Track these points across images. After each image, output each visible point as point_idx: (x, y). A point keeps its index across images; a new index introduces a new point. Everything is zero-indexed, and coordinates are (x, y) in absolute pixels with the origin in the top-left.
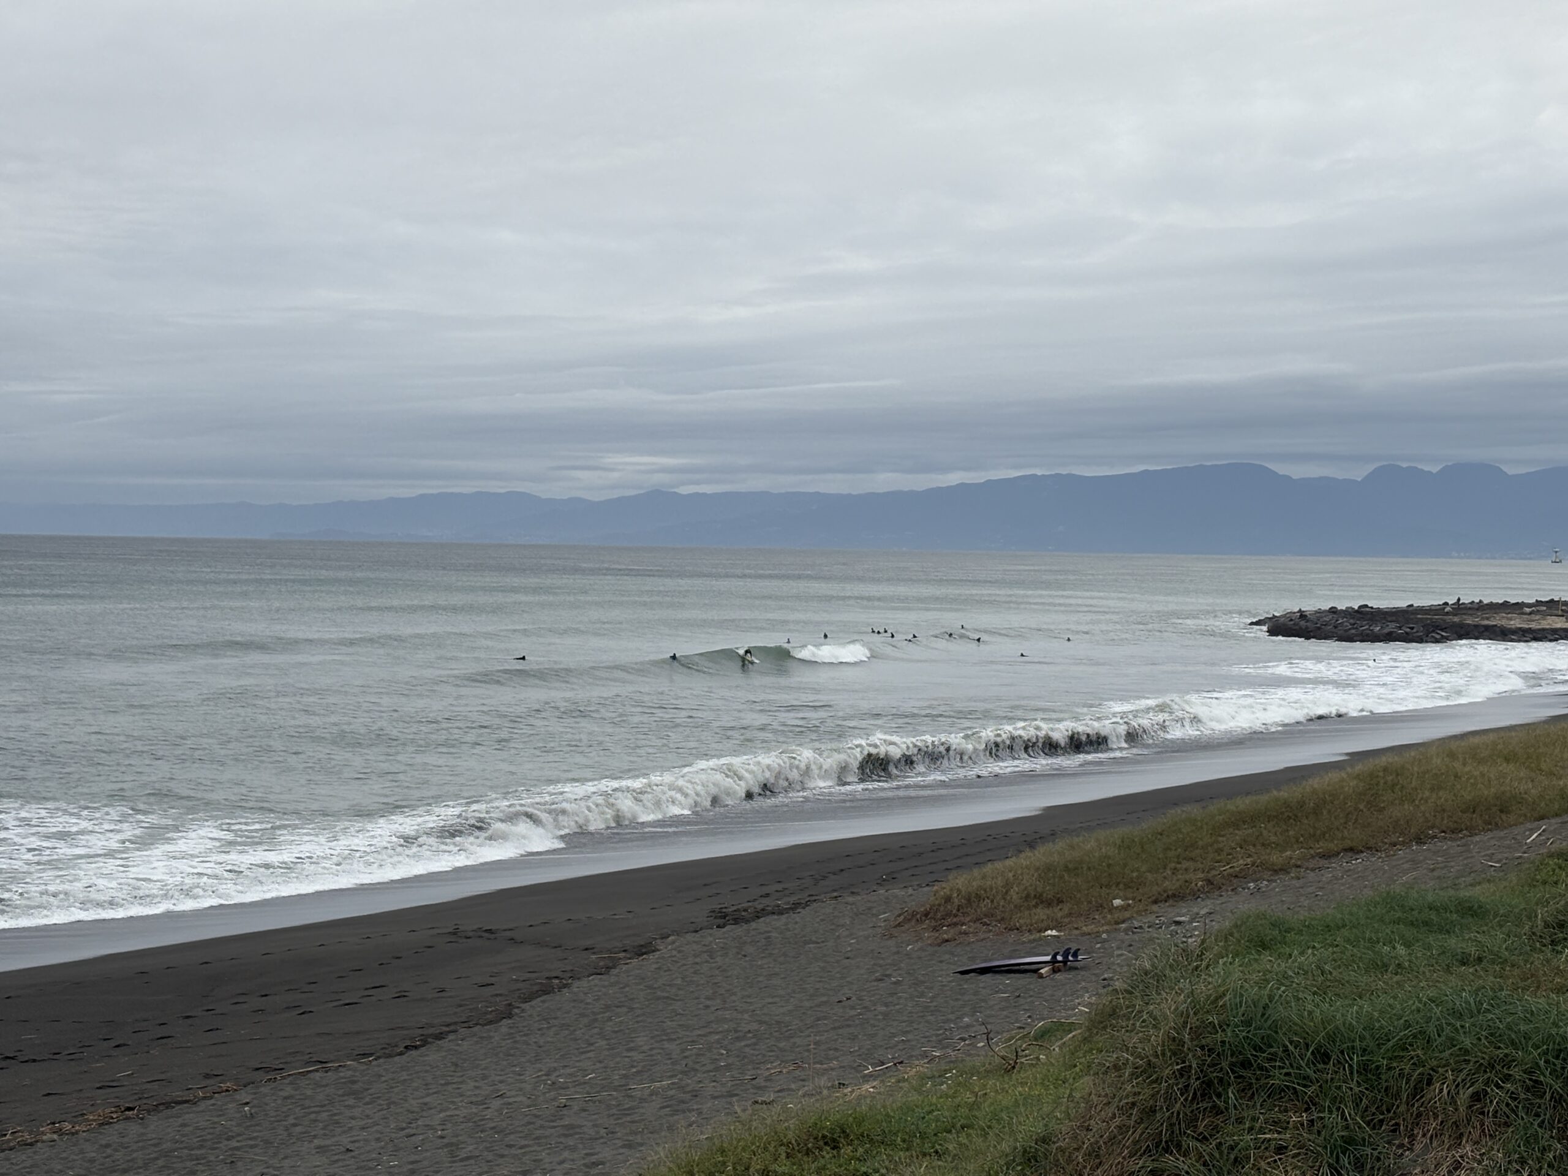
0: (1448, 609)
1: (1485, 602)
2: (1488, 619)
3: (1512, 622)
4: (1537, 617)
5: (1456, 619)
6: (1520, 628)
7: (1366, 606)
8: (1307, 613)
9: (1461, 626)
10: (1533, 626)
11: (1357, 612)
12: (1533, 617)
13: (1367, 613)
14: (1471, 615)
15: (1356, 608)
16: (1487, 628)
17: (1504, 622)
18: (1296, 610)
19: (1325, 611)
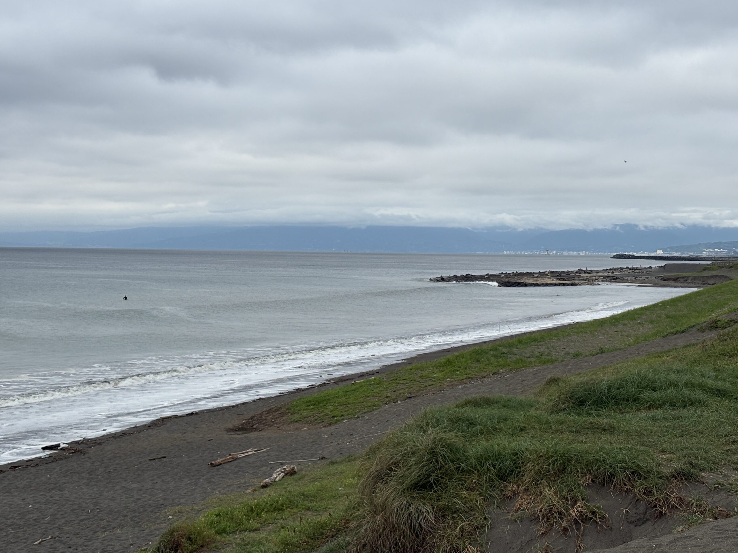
0: (503, 275)
1: (519, 272)
2: (520, 280)
3: (530, 281)
4: (540, 279)
5: (507, 280)
6: (533, 284)
7: (469, 274)
8: (444, 278)
9: (509, 282)
10: (538, 282)
11: (465, 277)
13: (470, 277)
14: (512, 278)
15: (465, 275)
16: (519, 282)
17: (527, 281)
18: (440, 276)
19: (452, 277)
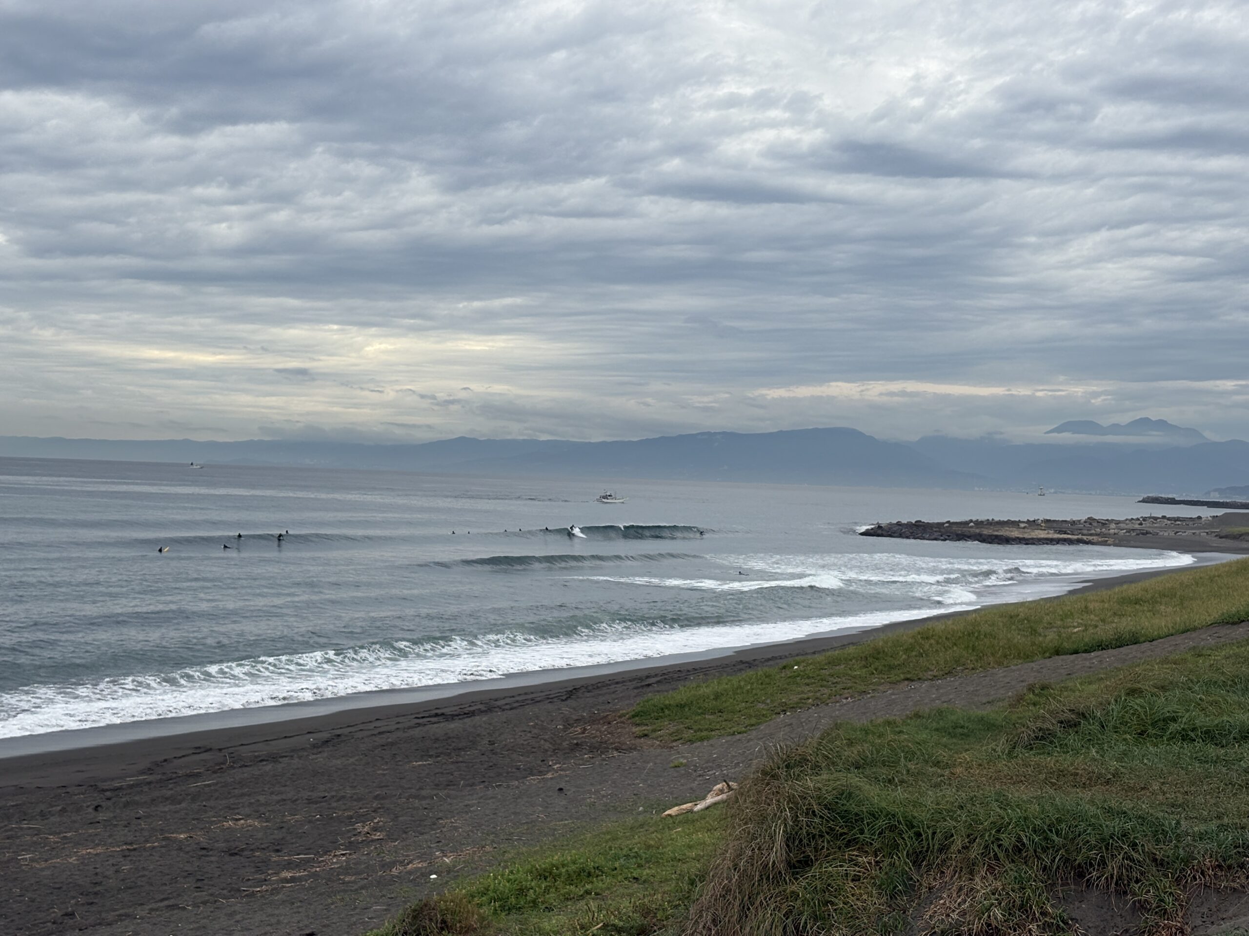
0: (972, 524)
1: (996, 520)
2: (997, 531)
3: (1013, 533)
4: (1029, 531)
5: (978, 531)
6: (1018, 538)
7: (920, 521)
8: (882, 525)
9: (980, 535)
10: (1026, 536)
11: (914, 525)
12: (1026, 530)
13: (921, 526)
14: (987, 528)
15: (914, 522)
16: (997, 536)
17: (1007, 533)
19: (894, 524)
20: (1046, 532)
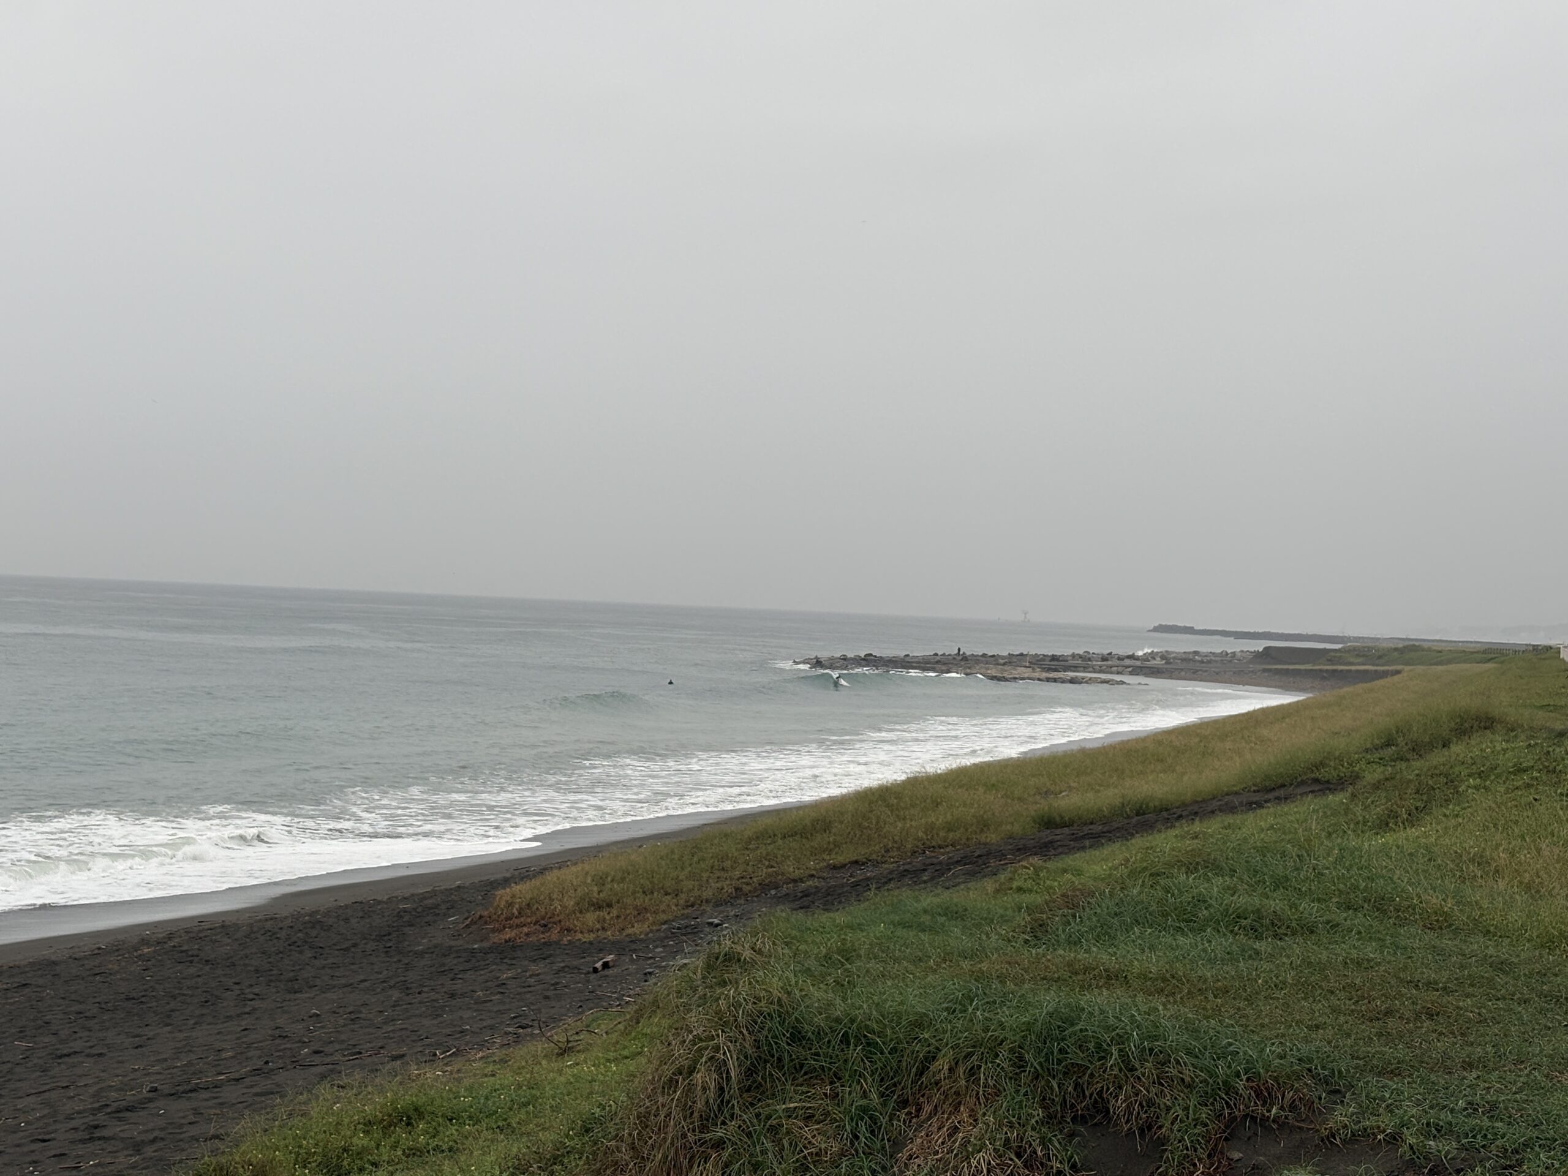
0: (938, 658)
2: (969, 668)
3: (989, 672)
4: (1010, 667)
6: (995, 676)
7: (871, 655)
8: (822, 660)
10: (1006, 675)
11: (863, 659)
12: (1006, 668)
13: (872, 661)
15: (863, 656)
19: (837, 658)
20: (1030, 670)
